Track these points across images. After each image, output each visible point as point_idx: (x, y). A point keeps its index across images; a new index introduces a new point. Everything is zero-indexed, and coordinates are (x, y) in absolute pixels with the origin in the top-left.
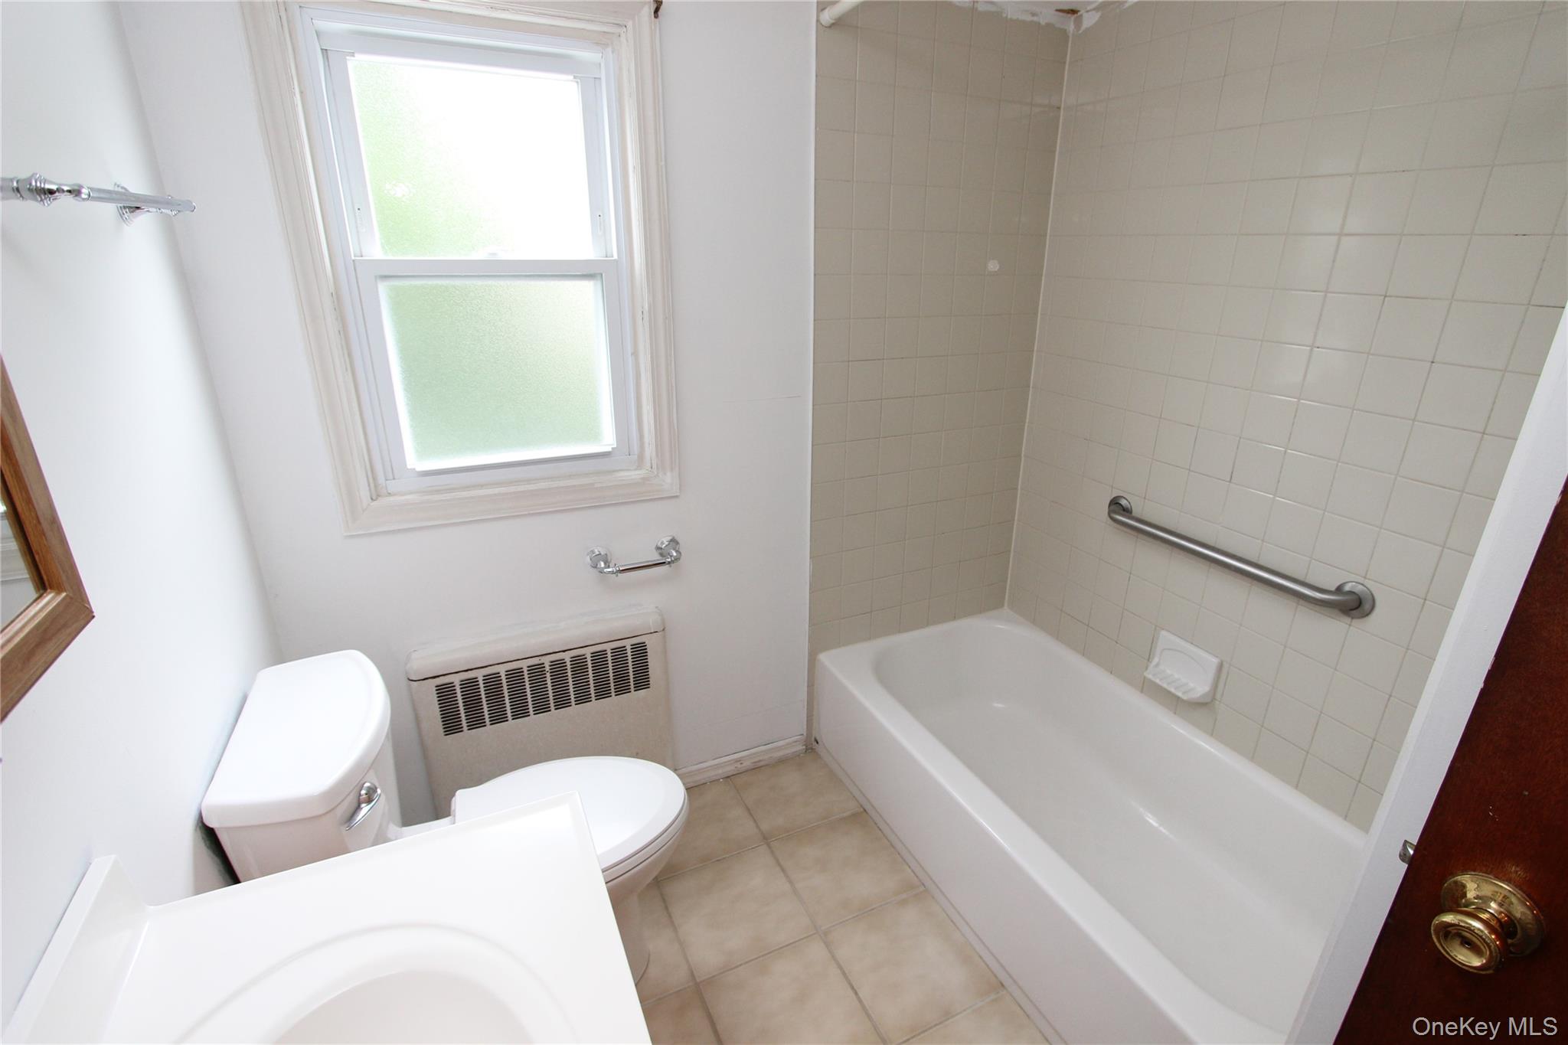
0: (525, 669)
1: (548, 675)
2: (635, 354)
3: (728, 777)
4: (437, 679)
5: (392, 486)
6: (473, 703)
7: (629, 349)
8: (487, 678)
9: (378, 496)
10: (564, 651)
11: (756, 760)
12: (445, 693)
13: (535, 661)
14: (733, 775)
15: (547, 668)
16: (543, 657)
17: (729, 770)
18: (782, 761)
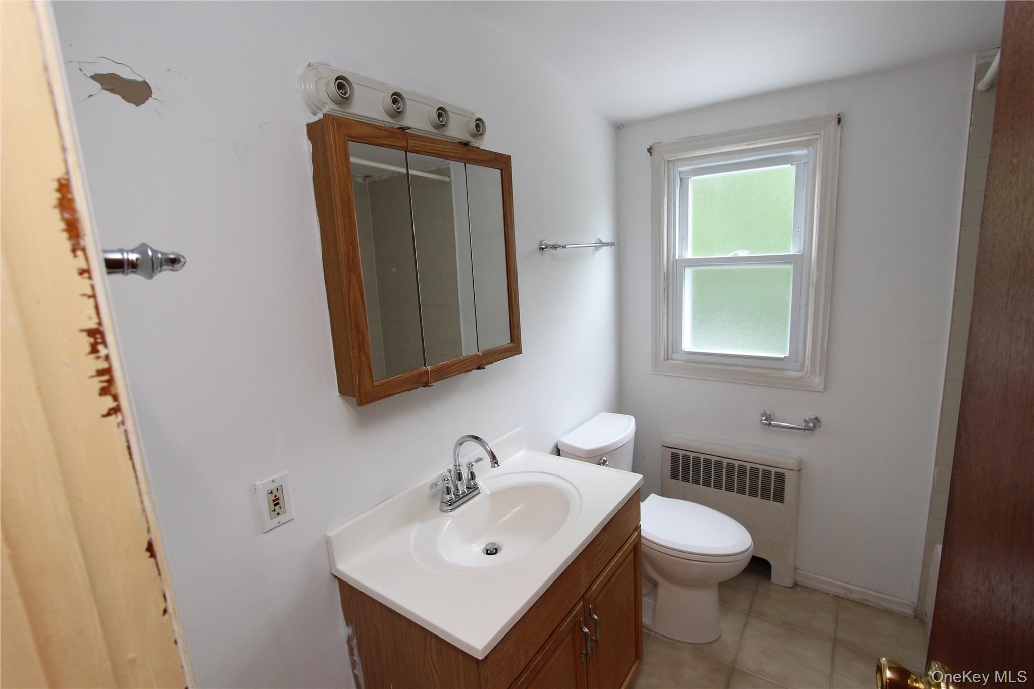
0: (713, 461)
1: (724, 469)
2: (807, 305)
3: (838, 597)
4: (672, 449)
5: (674, 356)
6: (686, 468)
7: (803, 303)
8: (684, 456)
9: (668, 359)
10: (735, 460)
11: (866, 598)
12: (675, 457)
13: (719, 459)
14: (841, 598)
15: (725, 466)
16: (724, 459)
17: (841, 593)
18: (888, 612)
